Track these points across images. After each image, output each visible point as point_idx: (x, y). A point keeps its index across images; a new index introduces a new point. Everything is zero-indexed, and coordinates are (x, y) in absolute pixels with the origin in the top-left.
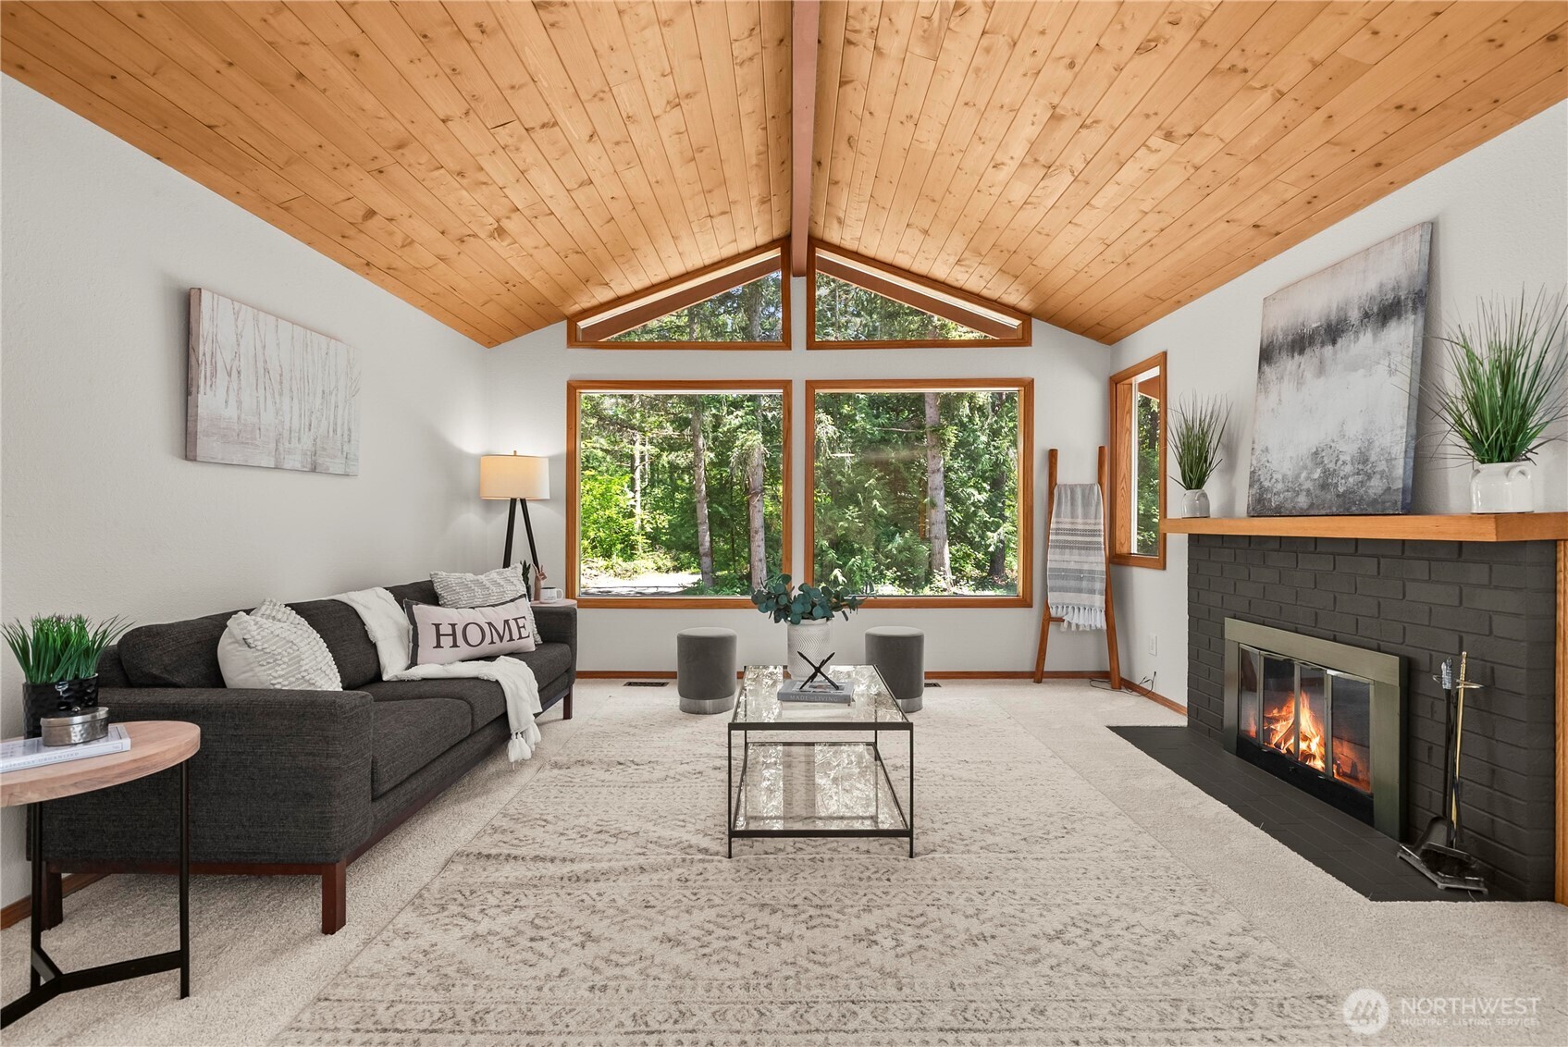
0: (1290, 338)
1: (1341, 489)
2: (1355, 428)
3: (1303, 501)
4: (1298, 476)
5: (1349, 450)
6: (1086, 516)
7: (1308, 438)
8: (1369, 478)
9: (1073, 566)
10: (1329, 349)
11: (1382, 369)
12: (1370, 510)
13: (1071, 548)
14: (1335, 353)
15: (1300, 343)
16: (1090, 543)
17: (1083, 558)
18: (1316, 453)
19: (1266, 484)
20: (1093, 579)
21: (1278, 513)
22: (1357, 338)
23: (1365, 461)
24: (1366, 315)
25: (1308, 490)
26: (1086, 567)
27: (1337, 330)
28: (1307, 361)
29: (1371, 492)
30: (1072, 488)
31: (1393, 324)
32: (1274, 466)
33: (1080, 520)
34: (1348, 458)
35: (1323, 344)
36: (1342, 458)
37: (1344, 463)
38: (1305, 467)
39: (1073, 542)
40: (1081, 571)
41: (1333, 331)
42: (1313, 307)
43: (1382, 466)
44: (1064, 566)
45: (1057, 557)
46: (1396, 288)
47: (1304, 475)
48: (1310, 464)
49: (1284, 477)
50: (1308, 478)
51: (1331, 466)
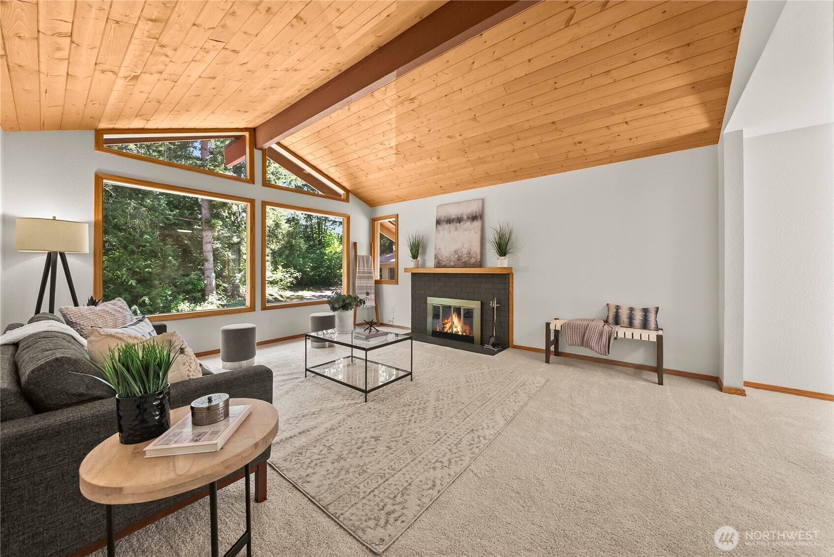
0: (446, 219)
1: (463, 261)
2: (467, 246)
3: (452, 264)
4: (450, 257)
5: (465, 251)
6: (367, 267)
7: (454, 247)
8: (471, 258)
9: (364, 285)
10: (458, 224)
11: (473, 232)
12: (472, 266)
13: (364, 278)
14: (460, 226)
15: (449, 221)
16: (369, 276)
17: (368, 282)
18: (456, 251)
19: (440, 258)
20: (371, 289)
21: (445, 267)
22: (466, 223)
23: (470, 254)
24: (468, 218)
25: (454, 261)
26: (368, 285)
27: (460, 220)
28: (452, 226)
29: (472, 262)
30: (363, 257)
31: (475, 221)
32: (443, 254)
33: (366, 268)
34: (465, 253)
35: (456, 223)
36: (463, 253)
37: (464, 254)
38: (453, 255)
39: (363, 276)
40: (367, 287)
41: (459, 220)
42: (453, 212)
43: (474, 256)
44: (362, 285)
45: (359, 282)
46: (476, 213)
47: (452, 256)
48: (454, 254)
49: (446, 257)
50: (453, 258)
51: (460, 255)
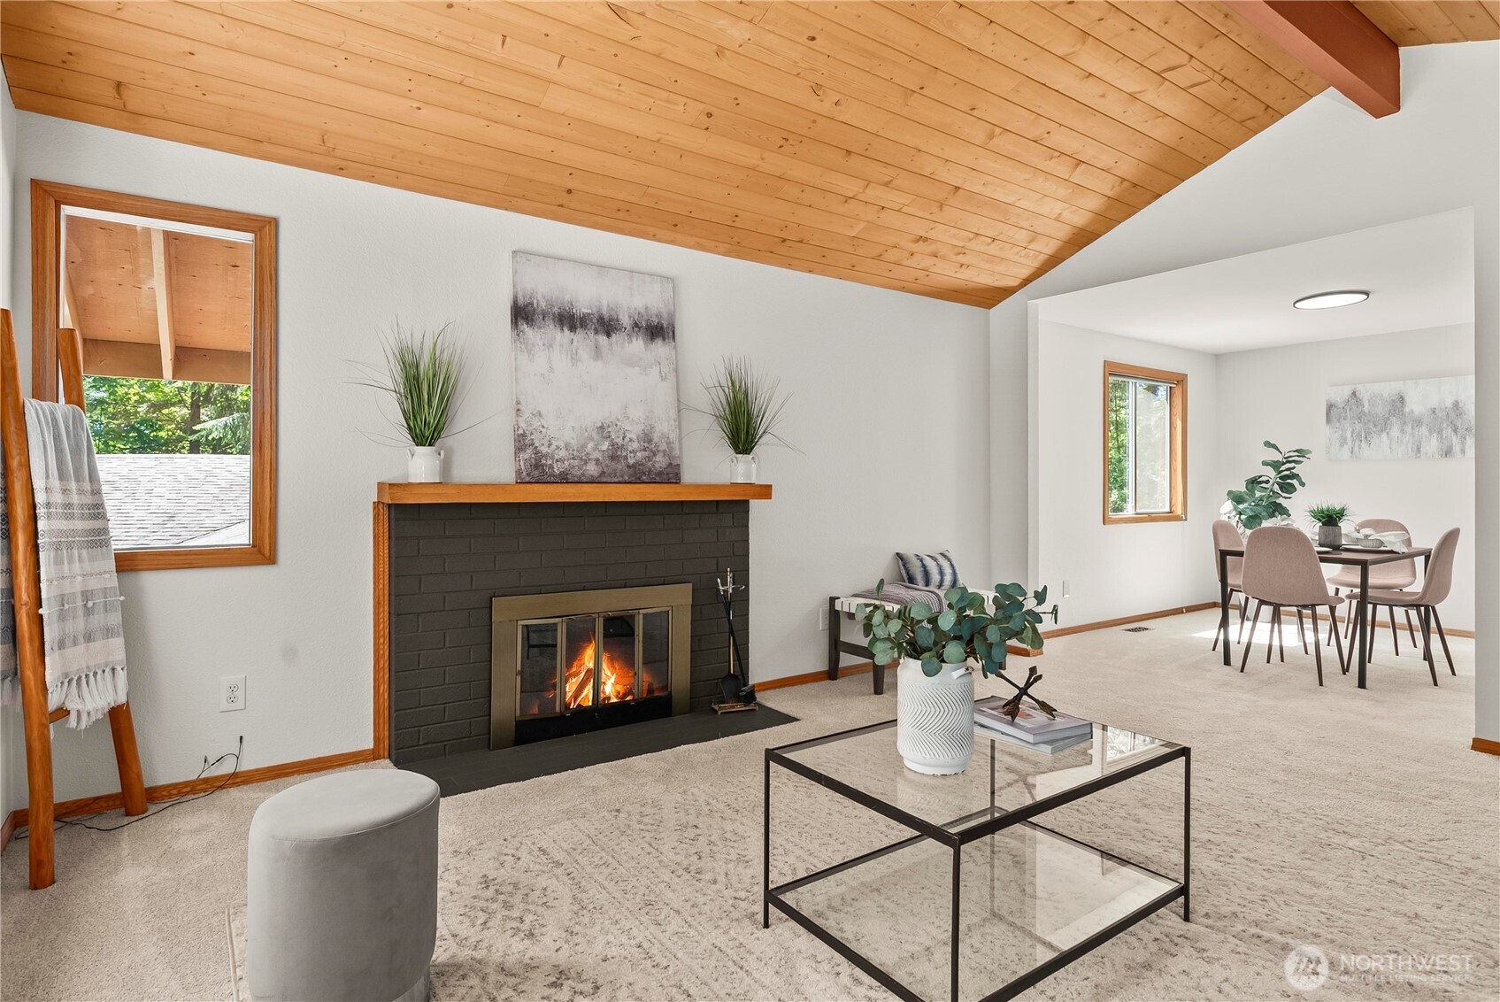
0: (556, 310)
1: (631, 461)
2: (637, 413)
3: (592, 469)
4: (584, 446)
5: (634, 431)
7: (592, 413)
8: (655, 455)
10: (602, 339)
11: (655, 371)
12: (658, 479)
14: (611, 344)
15: (569, 320)
18: (602, 428)
19: (544, 449)
21: (564, 479)
22: (631, 342)
23: (650, 441)
24: (636, 325)
25: (597, 460)
27: (610, 325)
28: (582, 341)
29: (657, 465)
31: (659, 342)
32: (552, 432)
34: (635, 437)
35: (597, 332)
36: (628, 435)
37: (631, 440)
38: (591, 439)
41: (607, 326)
42: (586, 295)
43: (663, 447)
46: (659, 315)
47: (590, 446)
48: (596, 437)
49: (567, 446)
50: (595, 449)
51: (619, 441)
